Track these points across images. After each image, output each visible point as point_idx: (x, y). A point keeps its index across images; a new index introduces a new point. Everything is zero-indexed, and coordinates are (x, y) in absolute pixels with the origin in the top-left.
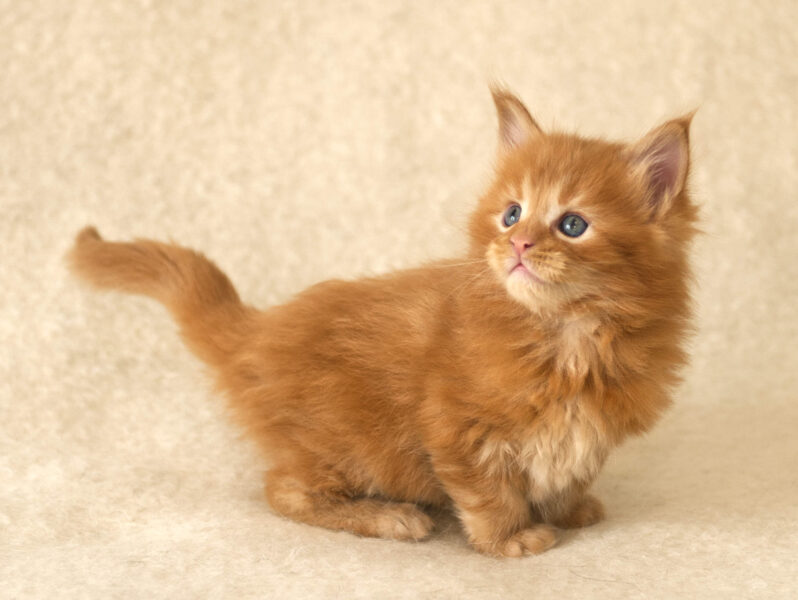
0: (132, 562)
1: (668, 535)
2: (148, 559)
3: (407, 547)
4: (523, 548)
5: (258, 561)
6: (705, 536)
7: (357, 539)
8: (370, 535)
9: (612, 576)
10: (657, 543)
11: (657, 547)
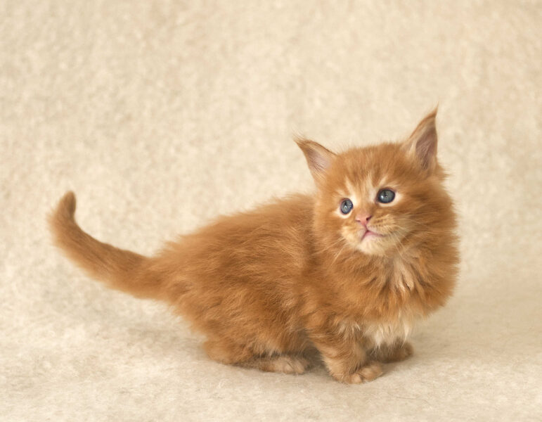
0: (123, 392)
1: (450, 366)
2: (132, 390)
3: (291, 377)
4: (363, 378)
5: (199, 390)
6: (473, 367)
7: (261, 374)
8: (268, 371)
9: (413, 395)
10: (443, 372)
11: (443, 374)
